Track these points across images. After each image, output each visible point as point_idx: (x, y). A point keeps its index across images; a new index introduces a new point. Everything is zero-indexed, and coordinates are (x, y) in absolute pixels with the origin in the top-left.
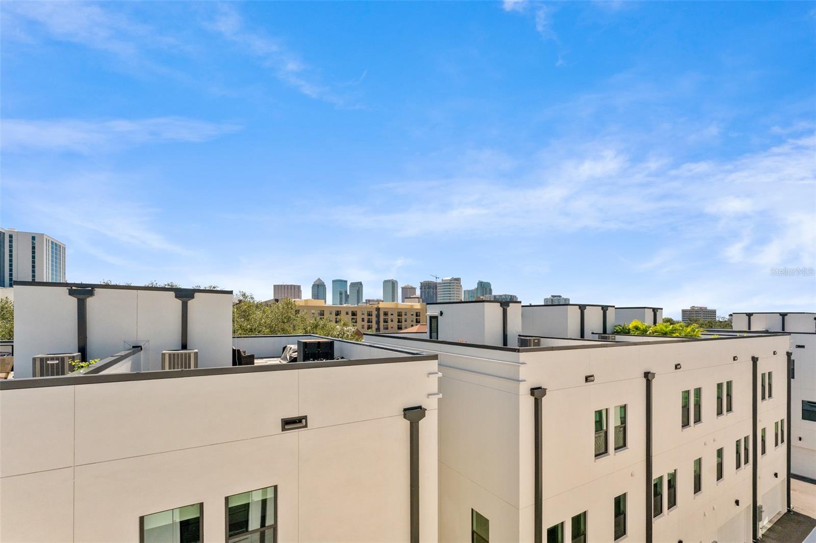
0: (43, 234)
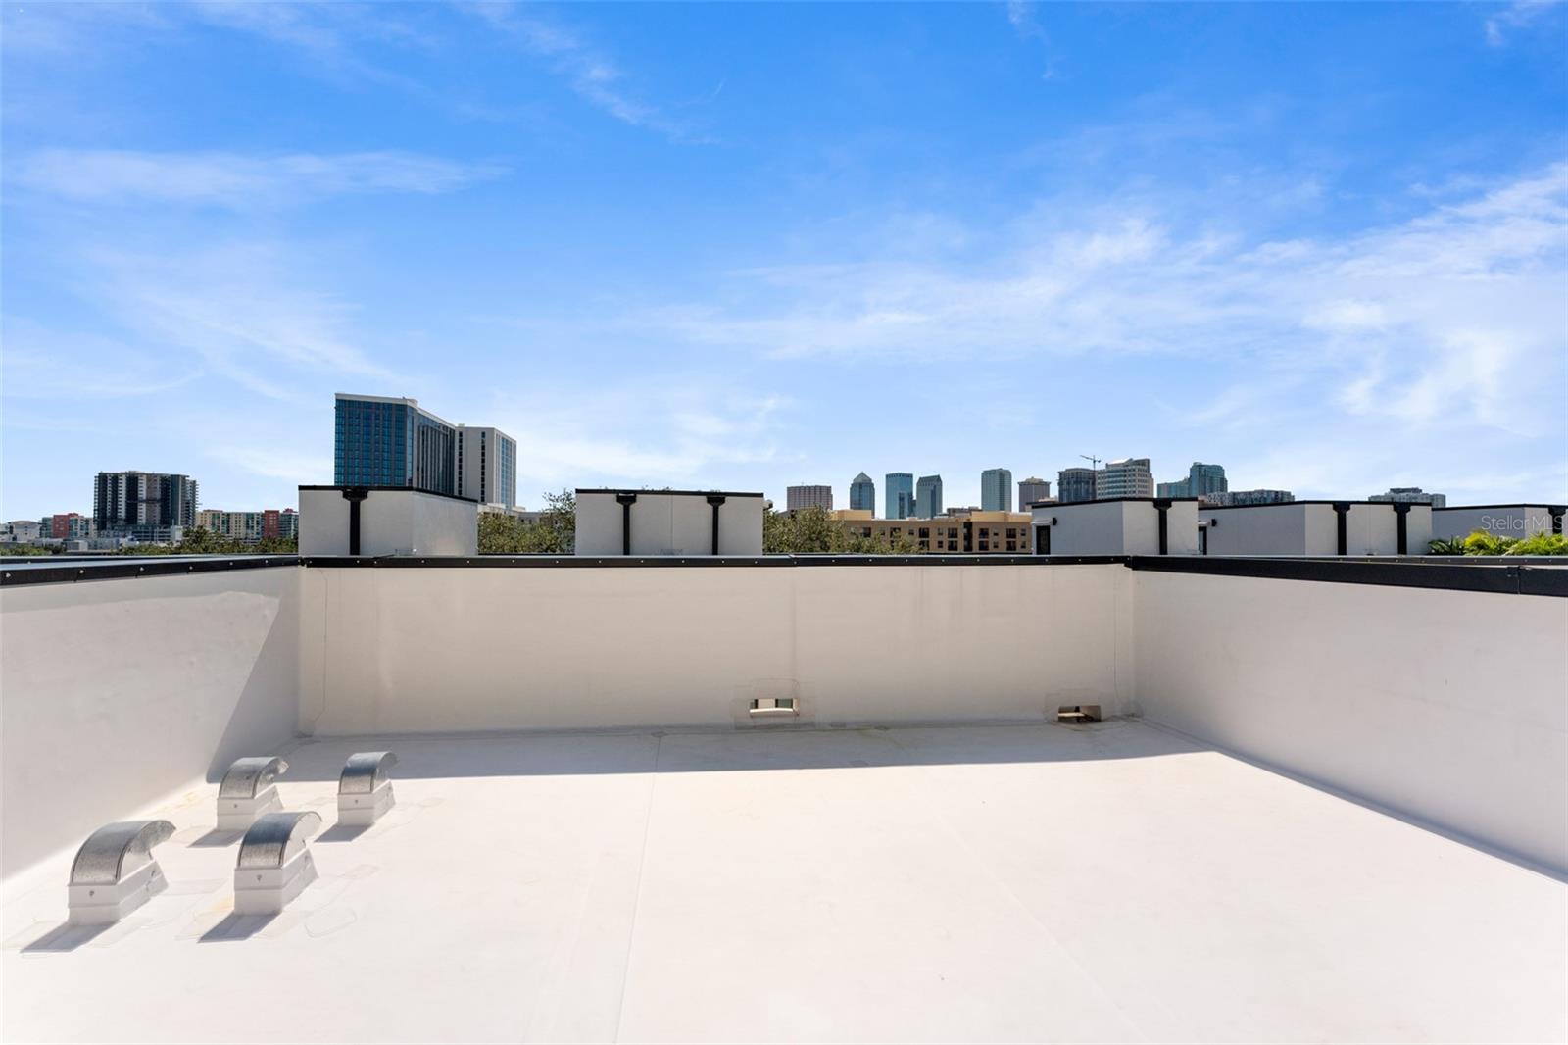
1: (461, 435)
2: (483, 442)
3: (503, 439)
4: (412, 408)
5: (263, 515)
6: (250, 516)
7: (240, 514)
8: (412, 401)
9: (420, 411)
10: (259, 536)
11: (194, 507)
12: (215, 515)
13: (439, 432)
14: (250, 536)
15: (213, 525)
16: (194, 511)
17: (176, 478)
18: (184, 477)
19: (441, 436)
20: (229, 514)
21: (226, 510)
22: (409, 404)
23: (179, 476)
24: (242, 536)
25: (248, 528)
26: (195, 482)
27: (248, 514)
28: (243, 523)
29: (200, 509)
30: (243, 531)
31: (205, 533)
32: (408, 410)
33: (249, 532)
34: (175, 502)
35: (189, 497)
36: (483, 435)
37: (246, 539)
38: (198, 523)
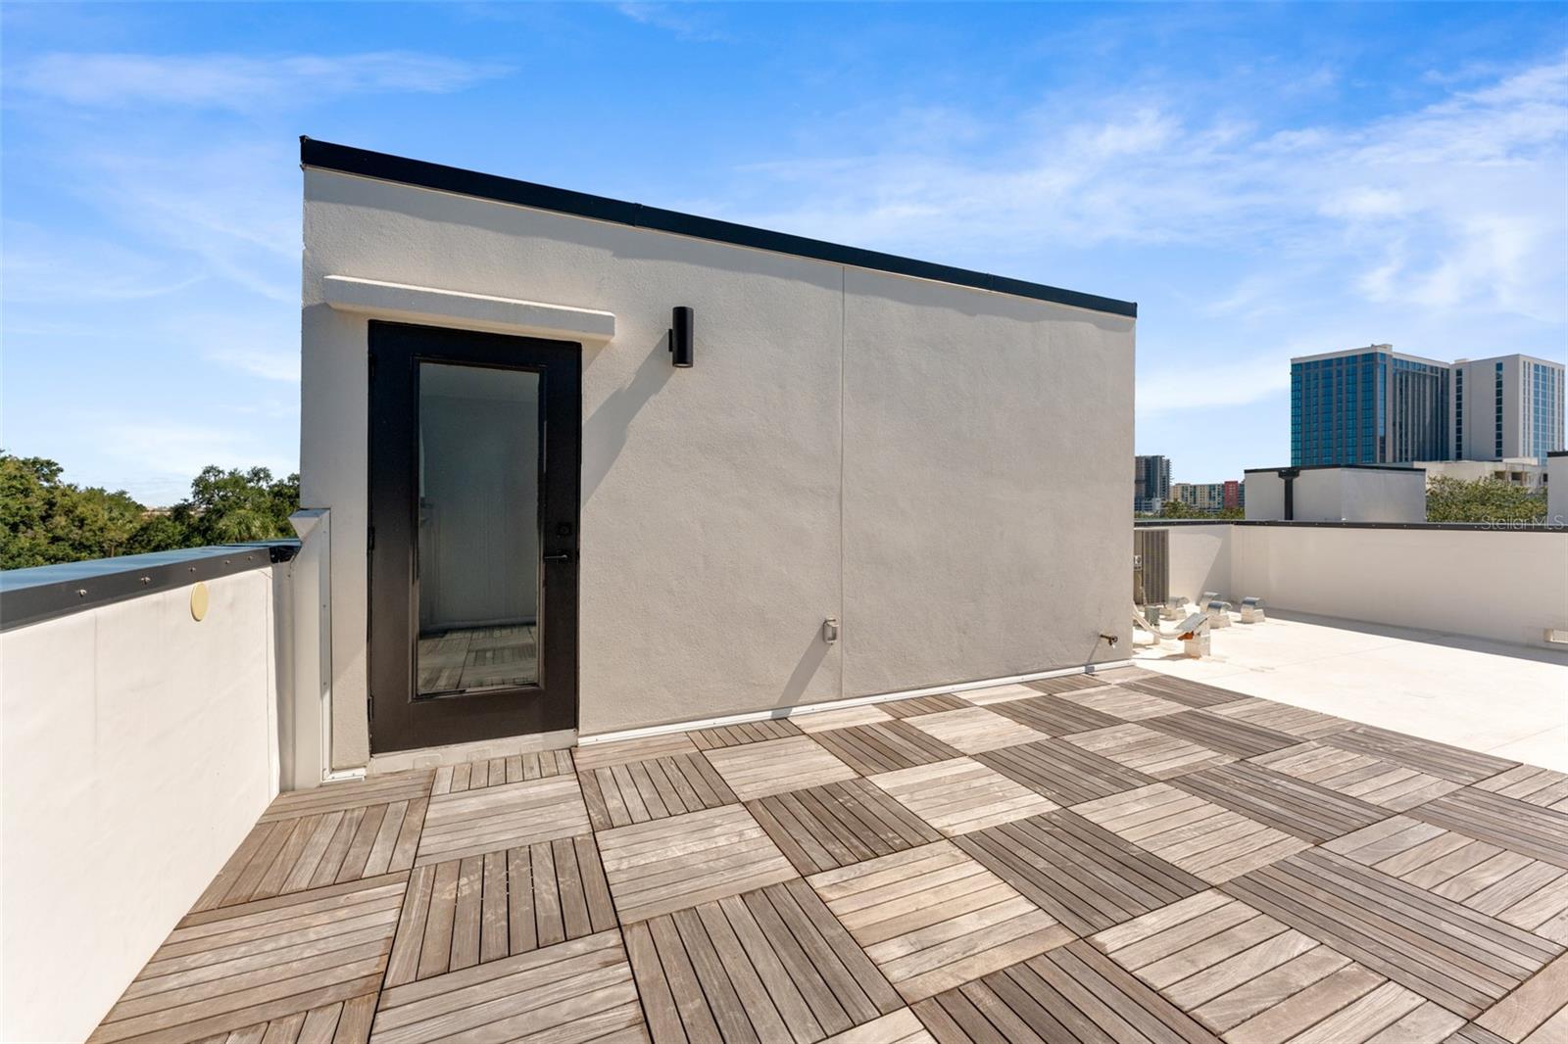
0: (1518, 355)
1: (1459, 373)
2: (1499, 376)
3: (1536, 367)
4: (1383, 355)
5: (1223, 486)
6: (1212, 487)
7: (1204, 486)
8: (1384, 346)
9: (1394, 357)
10: (1220, 506)
11: (1168, 482)
12: (1184, 487)
13: (1425, 376)
14: (1212, 506)
15: (1183, 496)
16: (1169, 486)
17: (1155, 458)
18: (1161, 457)
19: (1428, 381)
20: (1195, 487)
21: (1192, 484)
22: (1379, 351)
23: (1157, 457)
24: (1206, 506)
25: (1210, 498)
26: (1168, 461)
27: (1210, 486)
28: (1206, 494)
29: (1173, 483)
30: (1207, 500)
31: (1179, 503)
32: (1379, 360)
33: (1212, 502)
34: (1155, 479)
35: (1165, 474)
36: (1499, 367)
37: (1209, 508)
38: (1172, 495)
